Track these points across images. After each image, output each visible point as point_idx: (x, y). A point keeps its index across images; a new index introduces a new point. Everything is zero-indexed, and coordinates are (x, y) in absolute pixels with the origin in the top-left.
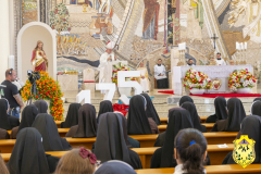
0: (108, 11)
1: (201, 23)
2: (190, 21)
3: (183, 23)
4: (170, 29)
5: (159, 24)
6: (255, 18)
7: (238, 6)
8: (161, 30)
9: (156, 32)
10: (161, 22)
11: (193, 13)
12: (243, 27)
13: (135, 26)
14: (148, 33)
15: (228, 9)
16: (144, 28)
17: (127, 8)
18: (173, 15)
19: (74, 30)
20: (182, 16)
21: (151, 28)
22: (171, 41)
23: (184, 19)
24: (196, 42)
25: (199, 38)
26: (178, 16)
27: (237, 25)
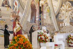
0: (17, 10)
1: (50, 18)
2: (47, 17)
3: (45, 17)
4: (40, 19)
5: (36, 17)
6: (67, 17)
7: (62, 12)
8: (37, 19)
9: (35, 20)
10: (37, 16)
11: (48, 14)
12: (63, 20)
13: (28, 17)
14: (32, 20)
15: (59, 13)
16: (31, 18)
17: (25, 10)
18: (41, 14)
19: (3, 18)
20: (44, 14)
21: (33, 18)
22: (40, 24)
23: (45, 16)
24: (49, 25)
25: (50, 23)
26: (43, 15)
27: (62, 19)
